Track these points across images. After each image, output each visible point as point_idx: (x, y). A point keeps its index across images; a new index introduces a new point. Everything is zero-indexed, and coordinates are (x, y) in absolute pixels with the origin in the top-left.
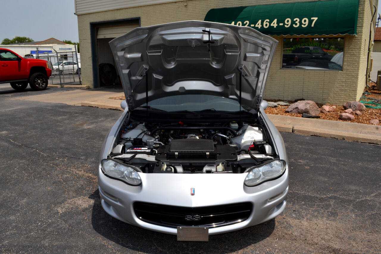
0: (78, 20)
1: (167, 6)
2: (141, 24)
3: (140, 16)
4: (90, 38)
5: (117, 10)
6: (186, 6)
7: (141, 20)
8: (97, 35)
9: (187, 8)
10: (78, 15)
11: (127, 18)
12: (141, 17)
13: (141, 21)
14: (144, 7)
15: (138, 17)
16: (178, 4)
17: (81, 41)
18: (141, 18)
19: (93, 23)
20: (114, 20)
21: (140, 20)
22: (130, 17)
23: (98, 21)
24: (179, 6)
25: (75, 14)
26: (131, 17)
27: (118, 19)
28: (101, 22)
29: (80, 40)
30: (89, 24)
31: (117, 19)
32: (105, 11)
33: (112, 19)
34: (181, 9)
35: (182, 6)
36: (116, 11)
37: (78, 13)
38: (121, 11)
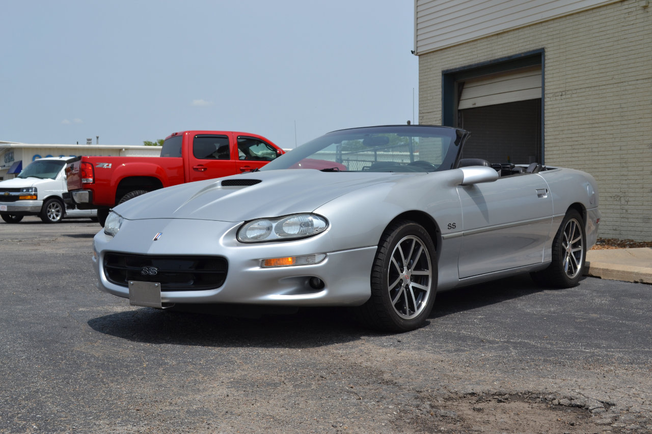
0: (420, 67)
1: (603, 12)
2: (546, 65)
3: (543, 47)
4: (441, 109)
5: (497, 34)
6: (645, 7)
7: (546, 54)
8: (459, 100)
9: (648, 12)
10: (419, 56)
11: (517, 53)
12: (546, 46)
13: (546, 58)
14: (552, 22)
15: (540, 47)
16: (627, 7)
17: (423, 117)
18: (546, 50)
19: (447, 71)
20: (490, 61)
21: (544, 56)
22: (523, 51)
23: (458, 67)
24: (630, 10)
25: (413, 52)
26: (525, 51)
27: (499, 57)
28: (464, 67)
29: (422, 115)
30: (441, 74)
31: (496, 58)
32: (473, 41)
33: (485, 57)
34: (635, 18)
35: (638, 9)
36: (496, 37)
37: (420, 50)
38: (506, 37)
